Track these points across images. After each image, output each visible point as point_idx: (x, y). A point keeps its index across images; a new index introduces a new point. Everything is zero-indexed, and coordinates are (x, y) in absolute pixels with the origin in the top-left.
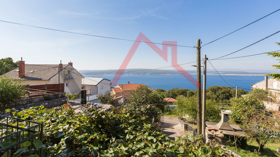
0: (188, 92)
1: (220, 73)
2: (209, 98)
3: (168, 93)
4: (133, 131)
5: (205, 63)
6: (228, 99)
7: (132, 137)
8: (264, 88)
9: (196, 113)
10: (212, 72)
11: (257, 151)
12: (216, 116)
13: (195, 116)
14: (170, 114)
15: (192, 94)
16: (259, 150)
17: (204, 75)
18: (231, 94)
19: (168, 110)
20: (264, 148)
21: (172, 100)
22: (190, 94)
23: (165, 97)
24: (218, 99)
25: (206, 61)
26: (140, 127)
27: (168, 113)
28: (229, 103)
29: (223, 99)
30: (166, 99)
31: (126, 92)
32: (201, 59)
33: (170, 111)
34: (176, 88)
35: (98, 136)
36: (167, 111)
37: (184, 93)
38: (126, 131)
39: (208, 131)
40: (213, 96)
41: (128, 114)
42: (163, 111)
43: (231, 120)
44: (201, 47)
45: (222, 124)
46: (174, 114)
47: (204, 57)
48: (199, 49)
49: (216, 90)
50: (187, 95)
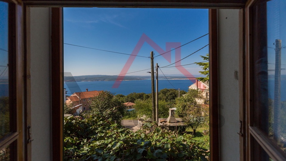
0: (144, 96)
1: (168, 78)
2: (161, 99)
3: (127, 98)
4: (103, 130)
5: (157, 70)
6: (174, 99)
7: (103, 135)
8: (196, 89)
9: (151, 113)
10: (162, 77)
11: (192, 134)
12: (166, 113)
13: (150, 115)
14: (130, 117)
15: (148, 97)
16: (193, 134)
17: (156, 80)
18: (176, 95)
19: (127, 113)
20: (196, 132)
21: (131, 104)
22: (146, 97)
23: (125, 102)
24: (167, 99)
25: (157, 68)
26: (107, 127)
27: (128, 116)
28: (175, 102)
29: (171, 99)
30: (126, 103)
31: (84, 100)
32: (154, 67)
33: (129, 114)
34: (134, 93)
35: (70, 140)
36: (127, 115)
37: (141, 97)
38: (97, 131)
39: (160, 123)
40: (164, 97)
41: (95, 118)
42: (123, 115)
43: (176, 115)
44: (153, 58)
45: (170, 119)
46: (133, 117)
47: (156, 65)
48: (152, 59)
49: (165, 93)
50: (144, 99)
